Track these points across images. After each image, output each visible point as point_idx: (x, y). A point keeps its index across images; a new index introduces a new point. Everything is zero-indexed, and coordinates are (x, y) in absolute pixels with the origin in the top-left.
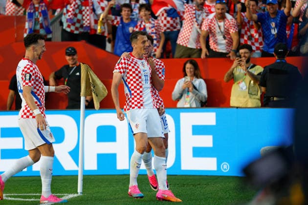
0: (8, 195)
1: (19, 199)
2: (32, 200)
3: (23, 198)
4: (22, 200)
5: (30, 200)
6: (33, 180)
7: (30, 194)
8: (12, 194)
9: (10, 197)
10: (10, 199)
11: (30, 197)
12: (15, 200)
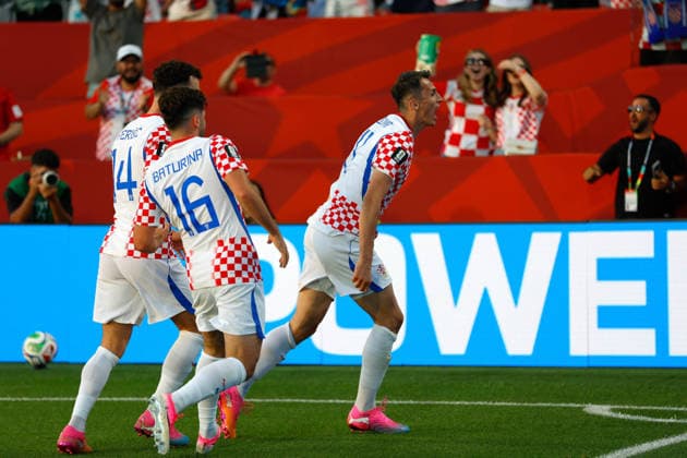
0: (616, 407)
1: (642, 418)
2: (671, 420)
3: (652, 417)
4: (650, 419)
5: (667, 421)
6: (673, 377)
7: (665, 408)
8: (627, 407)
9: (623, 413)
10: (621, 416)
11: (666, 415)
12: (633, 421)
